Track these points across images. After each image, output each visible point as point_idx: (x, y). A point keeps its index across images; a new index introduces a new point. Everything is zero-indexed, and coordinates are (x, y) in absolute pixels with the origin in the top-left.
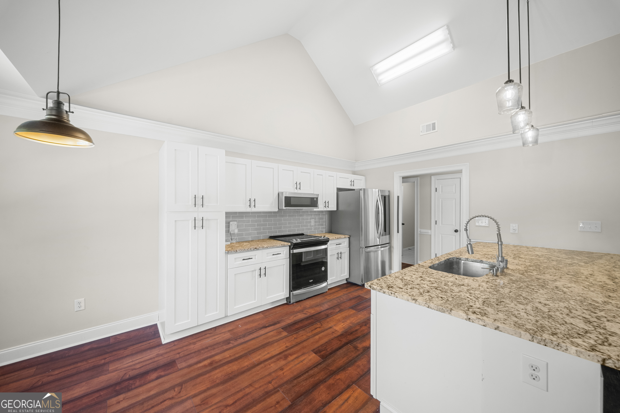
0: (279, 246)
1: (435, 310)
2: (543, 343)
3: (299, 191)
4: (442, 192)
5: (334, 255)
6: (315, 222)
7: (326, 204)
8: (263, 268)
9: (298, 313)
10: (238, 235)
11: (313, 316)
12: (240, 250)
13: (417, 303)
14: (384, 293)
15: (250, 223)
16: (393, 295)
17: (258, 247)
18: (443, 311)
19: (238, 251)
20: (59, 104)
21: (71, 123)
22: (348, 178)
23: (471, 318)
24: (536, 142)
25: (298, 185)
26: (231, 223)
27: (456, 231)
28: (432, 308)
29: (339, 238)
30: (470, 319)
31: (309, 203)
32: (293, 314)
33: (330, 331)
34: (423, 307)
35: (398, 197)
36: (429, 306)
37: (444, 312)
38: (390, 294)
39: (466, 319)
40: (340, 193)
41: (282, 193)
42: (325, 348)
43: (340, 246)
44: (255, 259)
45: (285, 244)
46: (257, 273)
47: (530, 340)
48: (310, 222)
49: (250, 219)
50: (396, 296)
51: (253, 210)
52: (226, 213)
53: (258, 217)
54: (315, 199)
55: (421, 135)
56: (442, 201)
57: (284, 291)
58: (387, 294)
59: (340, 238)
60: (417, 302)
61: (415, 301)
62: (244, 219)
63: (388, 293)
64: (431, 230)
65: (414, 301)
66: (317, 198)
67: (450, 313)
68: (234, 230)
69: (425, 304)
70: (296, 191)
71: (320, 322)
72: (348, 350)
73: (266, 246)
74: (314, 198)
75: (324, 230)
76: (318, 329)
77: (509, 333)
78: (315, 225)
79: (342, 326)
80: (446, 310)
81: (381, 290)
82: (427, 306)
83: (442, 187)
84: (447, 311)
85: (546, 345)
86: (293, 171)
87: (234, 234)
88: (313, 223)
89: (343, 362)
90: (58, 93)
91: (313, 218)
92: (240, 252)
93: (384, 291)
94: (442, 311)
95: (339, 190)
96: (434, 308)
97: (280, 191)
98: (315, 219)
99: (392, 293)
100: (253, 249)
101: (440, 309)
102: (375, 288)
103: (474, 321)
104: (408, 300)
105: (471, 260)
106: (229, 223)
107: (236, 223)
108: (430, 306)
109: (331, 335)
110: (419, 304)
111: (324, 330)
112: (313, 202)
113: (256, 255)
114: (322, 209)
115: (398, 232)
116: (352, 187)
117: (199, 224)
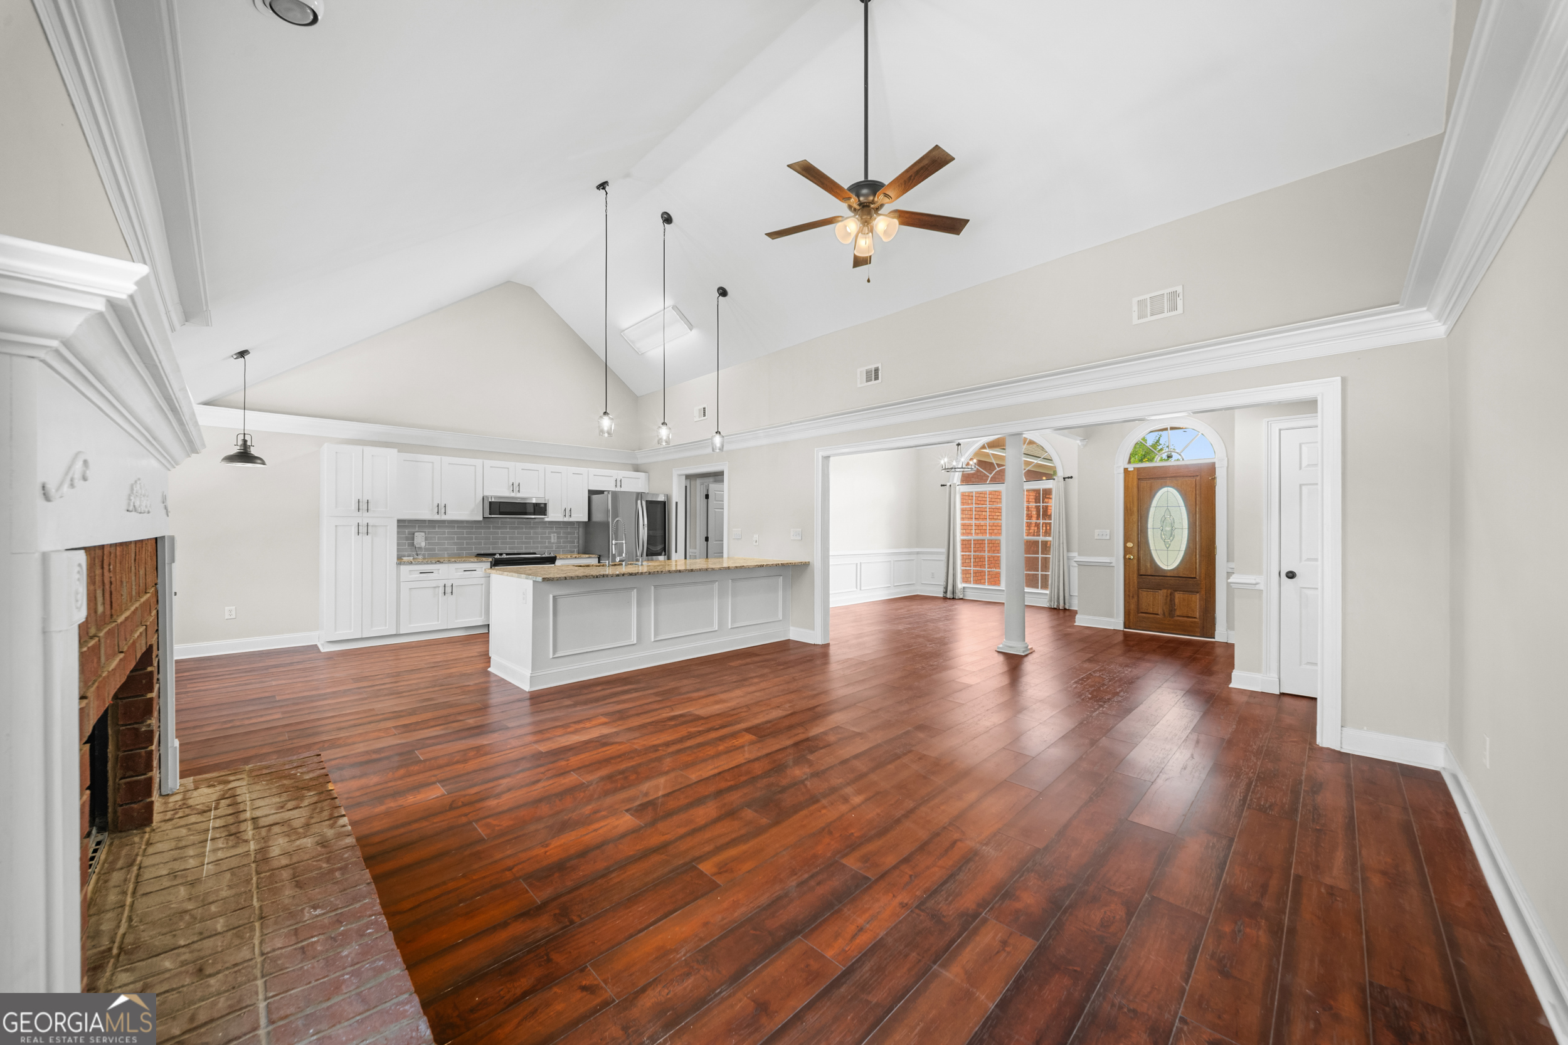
0: (474, 561)
3: (519, 495)
6: (558, 538)
7: (567, 512)
8: (449, 584)
10: (426, 549)
12: (417, 562)
17: (442, 560)
19: (413, 562)
20: (245, 441)
21: (252, 453)
22: (609, 477)
25: (517, 487)
26: (416, 534)
29: (578, 557)
31: (533, 510)
41: (487, 497)
44: (439, 573)
45: (484, 559)
46: (441, 590)
48: (549, 538)
51: (444, 518)
52: (399, 521)
54: (542, 505)
57: (481, 617)
59: (580, 557)
62: (435, 529)
66: (545, 504)
68: (420, 543)
70: (513, 495)
74: (539, 503)
75: (575, 549)
78: (559, 542)
86: (508, 468)
87: (420, 548)
88: (554, 540)
90: (245, 434)
91: (554, 533)
92: (416, 564)
95: (592, 493)
97: (486, 494)
98: (558, 533)
100: (435, 562)
106: (414, 534)
107: (423, 534)
112: (540, 509)
113: (439, 569)
114: (561, 519)
115: (676, 552)
116: (618, 489)
117: (364, 530)
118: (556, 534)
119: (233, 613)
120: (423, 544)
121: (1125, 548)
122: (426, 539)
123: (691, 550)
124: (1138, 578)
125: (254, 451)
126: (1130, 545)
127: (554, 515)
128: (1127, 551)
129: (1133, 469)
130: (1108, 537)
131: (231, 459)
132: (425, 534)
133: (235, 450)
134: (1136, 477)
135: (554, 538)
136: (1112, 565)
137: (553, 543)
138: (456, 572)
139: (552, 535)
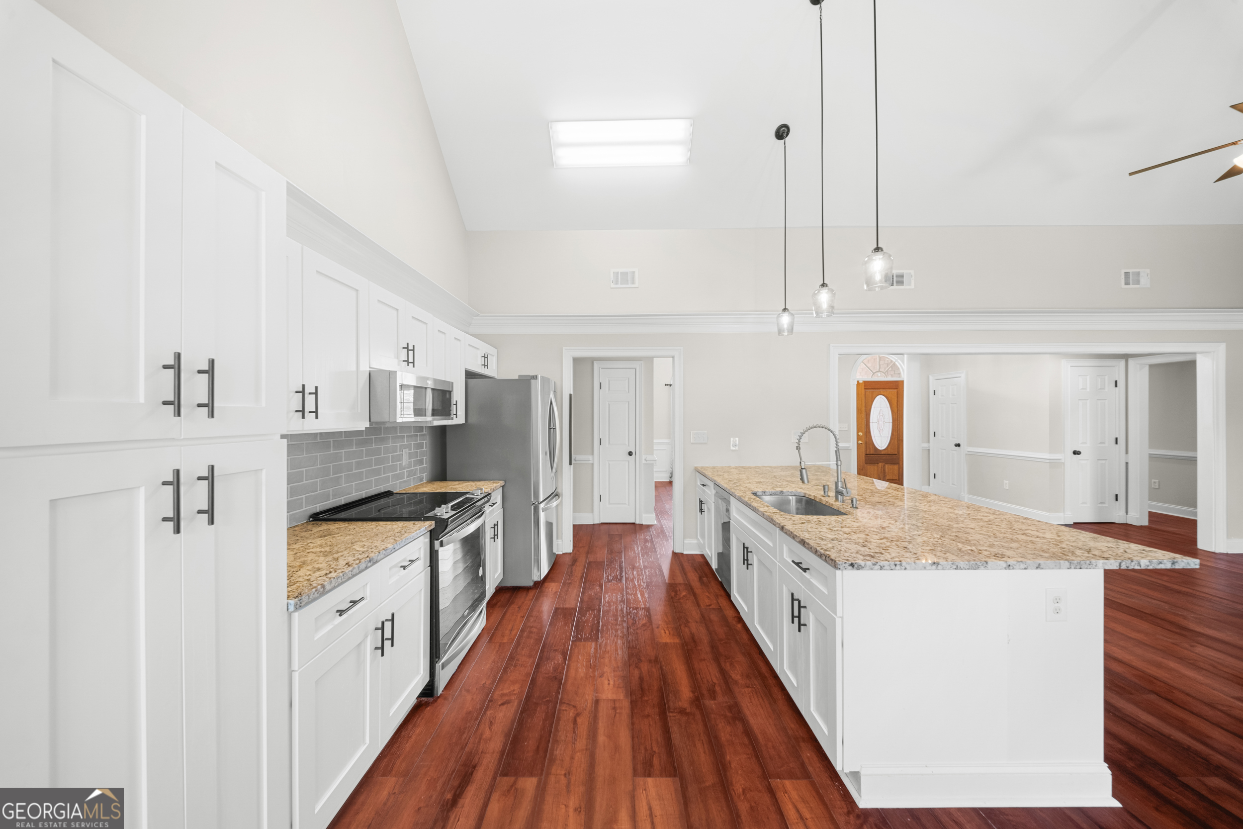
1: (965, 569)
2: (1078, 567)
4: (609, 390)
6: (410, 456)
9: (486, 710)
11: (528, 697)
12: (334, 581)
13: (939, 568)
14: (881, 568)
16: (898, 567)
18: (977, 567)
22: (479, 349)
23: (1011, 565)
24: (791, 330)
25: (409, 354)
27: (630, 454)
28: (962, 567)
30: (1009, 566)
31: (440, 406)
32: (476, 719)
33: (604, 711)
34: (949, 571)
35: (571, 395)
36: (957, 566)
37: (979, 568)
38: (893, 567)
39: (1005, 568)
40: (472, 382)
42: (646, 749)
43: (494, 509)
46: (371, 643)
47: (1068, 569)
48: (400, 458)
50: (903, 568)
54: (448, 395)
55: (611, 288)
56: (609, 405)
57: (420, 671)
58: (887, 570)
60: (939, 566)
61: (936, 565)
63: (888, 568)
64: (593, 455)
65: (934, 567)
66: (450, 394)
67: (987, 566)
69: (952, 565)
71: (564, 703)
72: (681, 726)
74: (446, 392)
75: (424, 474)
76: (579, 720)
77: (1050, 569)
78: (410, 465)
79: (609, 684)
80: (980, 565)
81: (874, 565)
82: (955, 567)
83: (609, 381)
84: (982, 565)
85: (1081, 568)
86: (398, 310)
88: (405, 461)
89: (704, 752)
91: (406, 447)
92: (333, 589)
93: (882, 565)
94: (975, 568)
95: (467, 374)
96: (965, 566)
98: (409, 447)
99: (896, 565)
100: (365, 565)
101: (973, 566)
102: (863, 565)
103: (1015, 567)
104: (925, 568)
105: (769, 494)
108: (959, 566)
109: (617, 715)
110: (943, 569)
111: (592, 715)
112: (445, 403)
118: (407, 450)
121: (858, 435)
124: (865, 457)
126: (861, 434)
128: (859, 438)
129: (862, 382)
130: (847, 429)
134: (863, 387)
135: (405, 457)
136: (850, 448)
137: (404, 468)
139: (403, 453)
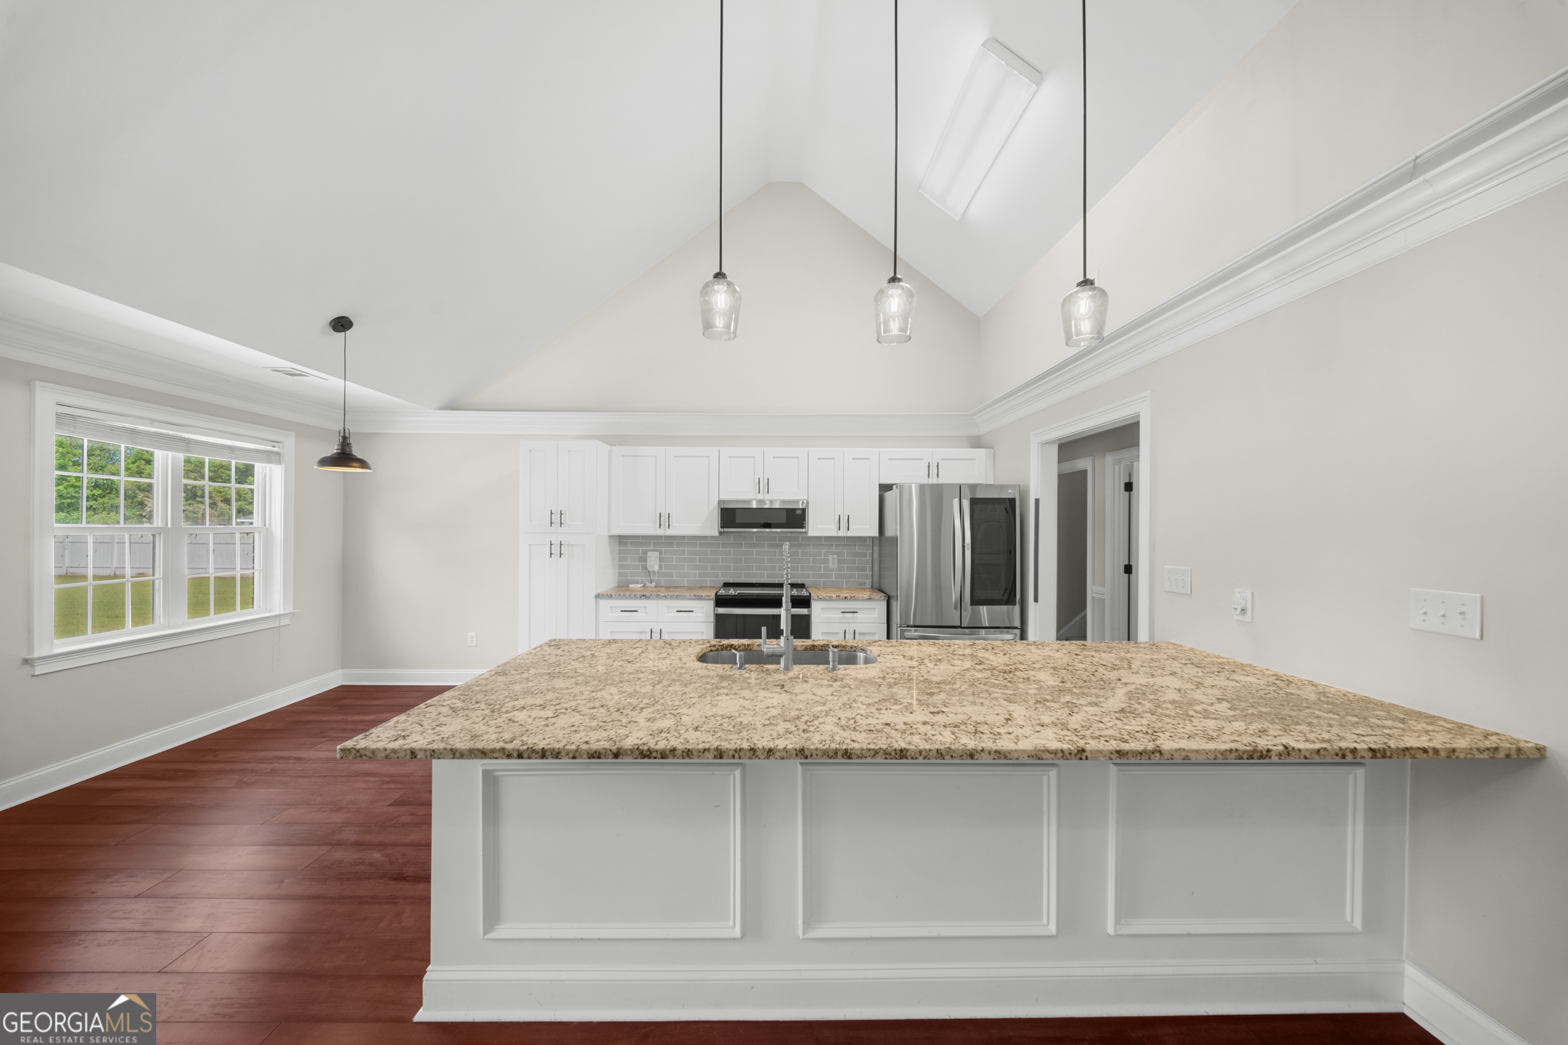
0: (690, 597)
3: (768, 497)
5: (838, 633)
7: (843, 522)
8: (656, 630)
10: (661, 574)
12: (617, 596)
15: (686, 556)
17: (648, 594)
19: (614, 596)
20: (344, 439)
22: (922, 459)
25: (764, 485)
26: (649, 554)
29: (849, 597)
31: (784, 520)
35: (1037, 502)
41: (722, 502)
43: (856, 617)
44: (644, 613)
45: (703, 595)
49: (686, 549)
53: (701, 545)
54: (799, 512)
59: (853, 598)
62: (675, 548)
66: (804, 510)
68: (653, 566)
70: (761, 497)
73: (663, 595)
74: (795, 509)
86: (754, 457)
87: (654, 572)
88: (833, 564)
90: (344, 429)
91: (833, 554)
92: (617, 598)
95: (885, 488)
97: (722, 496)
98: (840, 555)
100: (639, 596)
106: (646, 554)
107: (657, 554)
112: (794, 518)
113: (646, 607)
114: (834, 533)
115: (1036, 600)
116: (934, 480)
117: (557, 550)
118: (836, 556)
119: (474, 640)
120: (656, 568)
122: (661, 560)
123: (1094, 588)
125: (357, 452)
127: (818, 526)
131: (326, 462)
132: (660, 554)
133: (333, 449)
135: (833, 562)
137: (832, 570)
138: (669, 612)
139: (830, 557)
